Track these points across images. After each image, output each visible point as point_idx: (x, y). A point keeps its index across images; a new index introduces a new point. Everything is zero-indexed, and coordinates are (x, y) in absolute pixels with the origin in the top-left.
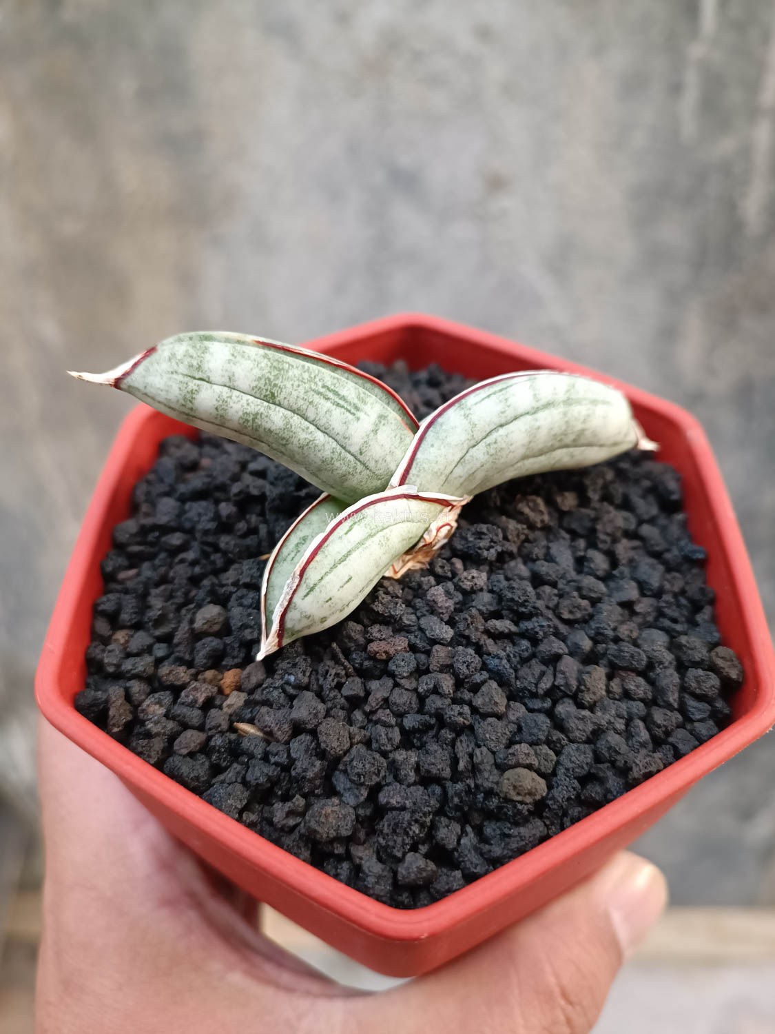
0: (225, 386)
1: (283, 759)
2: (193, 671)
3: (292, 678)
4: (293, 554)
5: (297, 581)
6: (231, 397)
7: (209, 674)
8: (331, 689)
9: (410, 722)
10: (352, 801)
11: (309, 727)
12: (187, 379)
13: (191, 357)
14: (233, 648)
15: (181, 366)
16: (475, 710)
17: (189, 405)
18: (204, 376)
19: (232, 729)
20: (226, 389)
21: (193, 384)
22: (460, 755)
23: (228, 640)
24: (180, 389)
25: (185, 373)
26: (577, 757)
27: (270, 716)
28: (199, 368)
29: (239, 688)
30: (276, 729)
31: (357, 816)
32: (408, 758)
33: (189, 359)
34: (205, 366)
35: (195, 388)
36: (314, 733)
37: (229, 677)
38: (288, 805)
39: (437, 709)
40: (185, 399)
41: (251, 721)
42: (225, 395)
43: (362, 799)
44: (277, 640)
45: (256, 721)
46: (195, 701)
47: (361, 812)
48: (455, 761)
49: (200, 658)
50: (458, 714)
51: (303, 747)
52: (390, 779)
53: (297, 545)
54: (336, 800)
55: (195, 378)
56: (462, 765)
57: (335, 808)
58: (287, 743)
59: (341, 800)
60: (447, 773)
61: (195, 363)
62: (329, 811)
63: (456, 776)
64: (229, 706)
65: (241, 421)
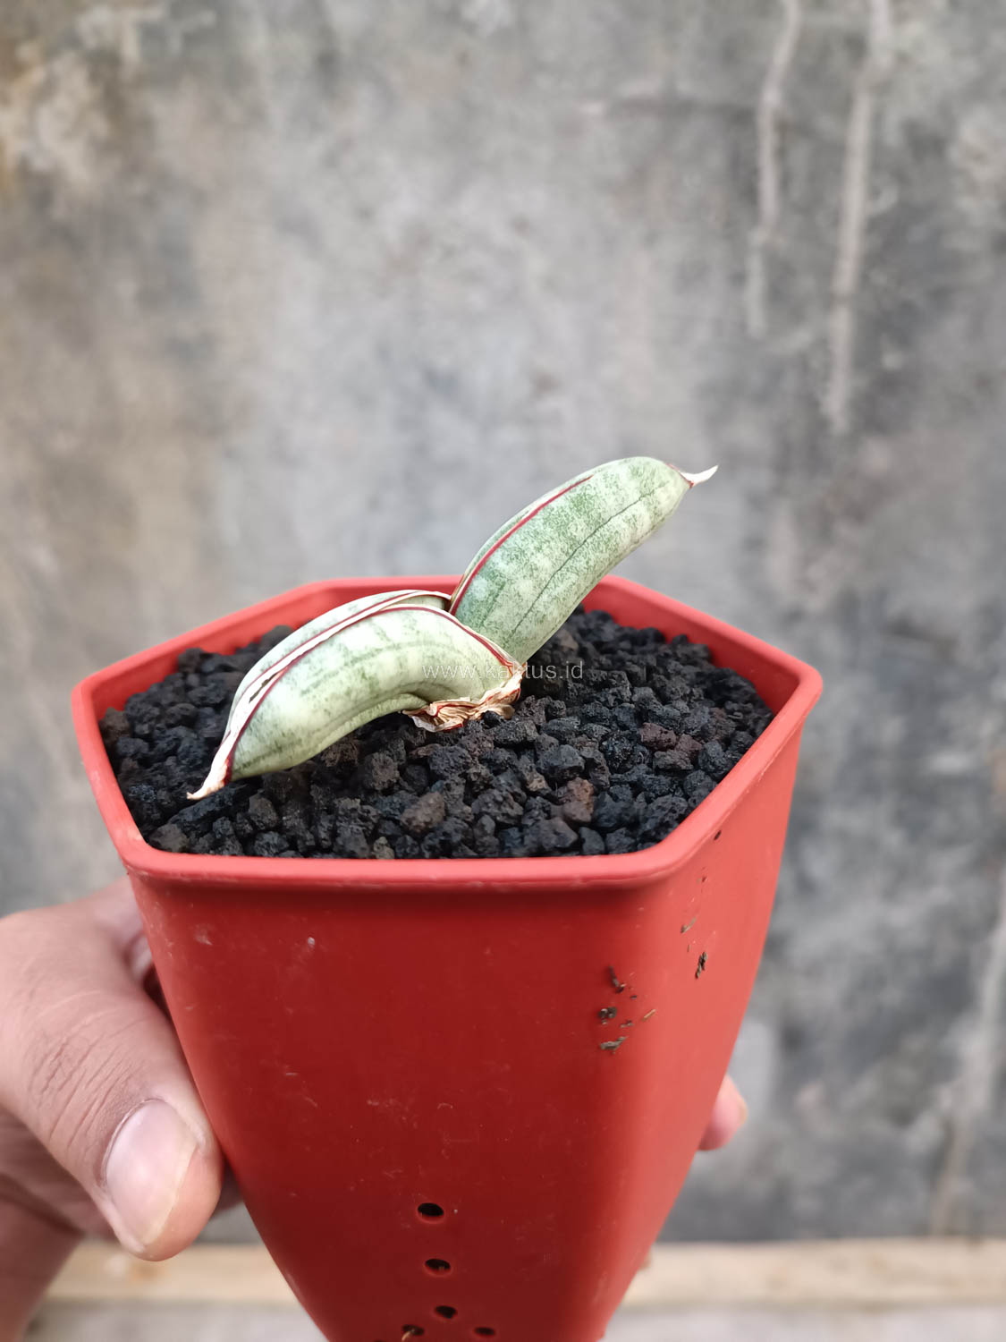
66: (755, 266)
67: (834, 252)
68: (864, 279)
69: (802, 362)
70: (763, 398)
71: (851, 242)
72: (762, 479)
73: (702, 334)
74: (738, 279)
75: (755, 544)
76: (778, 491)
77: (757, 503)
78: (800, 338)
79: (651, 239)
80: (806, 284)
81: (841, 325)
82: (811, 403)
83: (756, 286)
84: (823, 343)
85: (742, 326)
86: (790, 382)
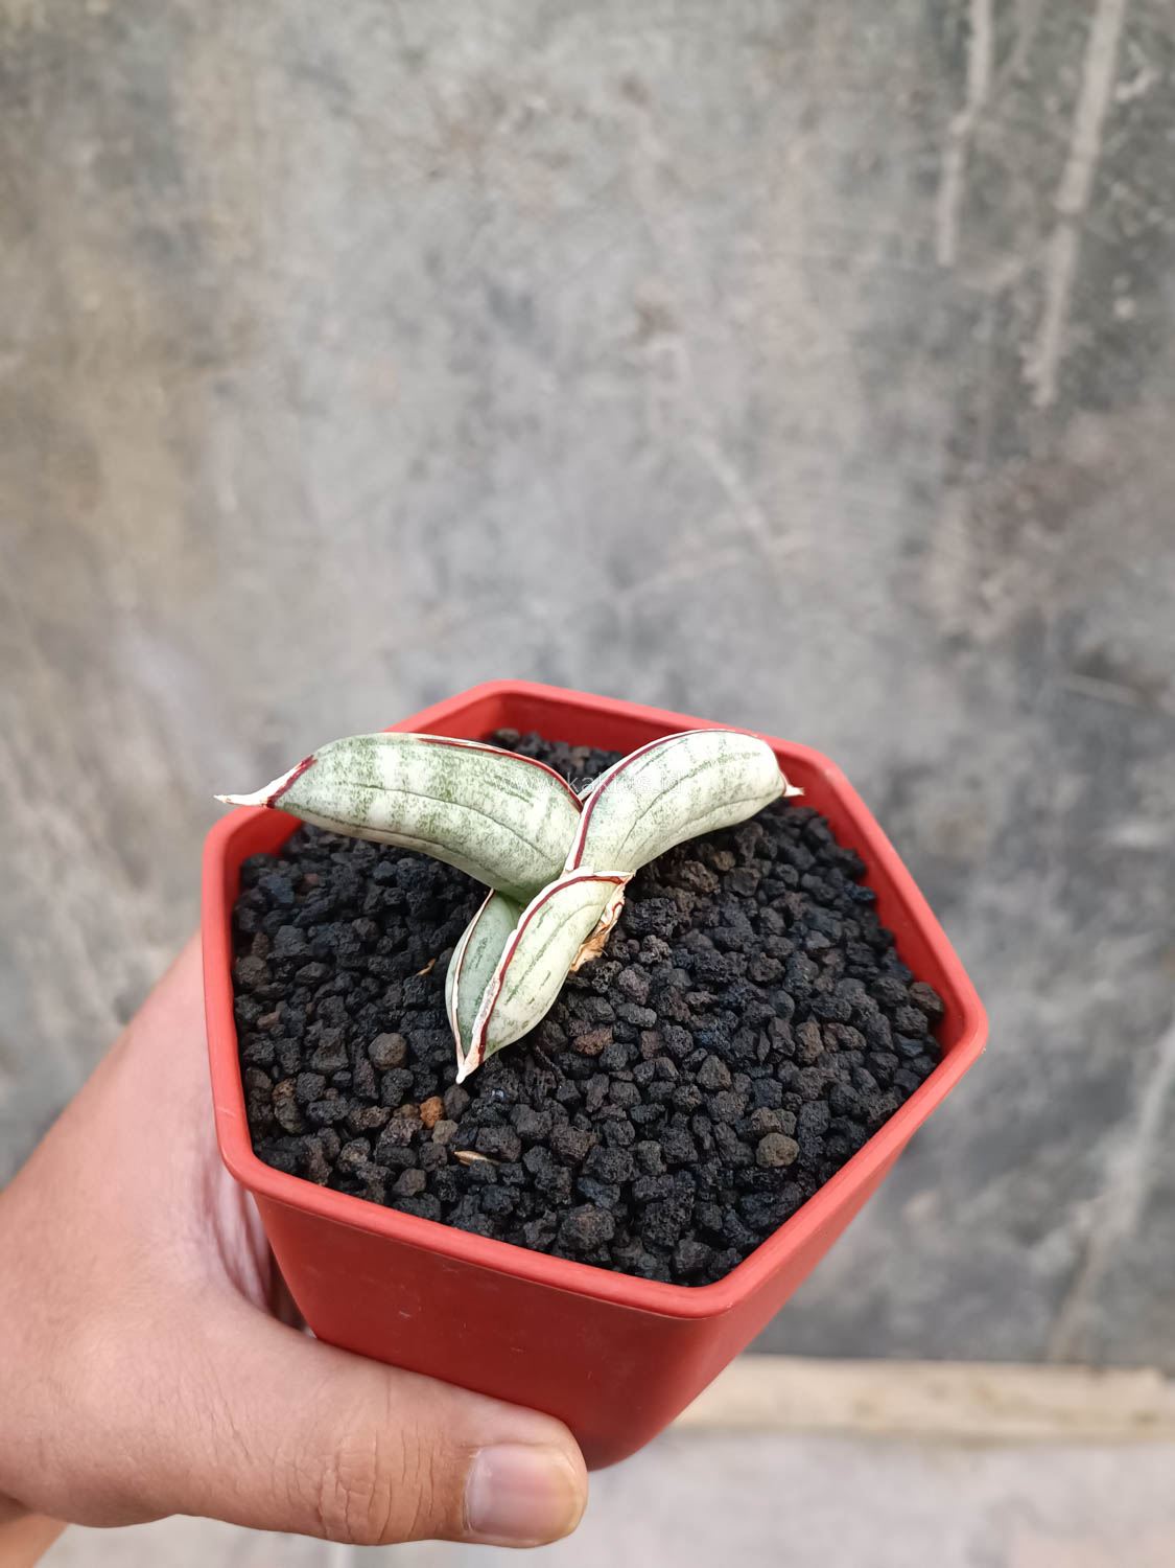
0: (399, 790)
1: (521, 1178)
2: (387, 1109)
3: (501, 1094)
4: (476, 961)
5: (498, 985)
6: (407, 801)
7: (407, 1108)
8: (544, 1098)
9: (640, 1114)
10: (607, 1203)
11: (540, 1137)
12: (357, 789)
13: (360, 764)
14: (424, 1076)
15: (350, 775)
16: (702, 1088)
17: (362, 815)
18: (377, 783)
19: (453, 1160)
20: (400, 793)
21: (365, 794)
22: (702, 1134)
23: (417, 1068)
24: (351, 799)
25: (355, 782)
26: (816, 1115)
27: (494, 1136)
28: (370, 774)
29: (444, 1117)
30: (505, 1148)
31: (615, 1217)
32: (651, 1149)
33: (357, 767)
34: (377, 772)
35: (368, 796)
36: (546, 1143)
37: (432, 1107)
38: (540, 1222)
39: (663, 1095)
40: (357, 809)
41: (472, 1148)
42: (401, 800)
43: (617, 1197)
44: (478, 1055)
45: (478, 1146)
46: (402, 1139)
47: (618, 1213)
48: (698, 1142)
49: (392, 1094)
50: (689, 1096)
51: (539, 1158)
52: (637, 1174)
53: (479, 950)
54: (589, 1206)
55: (366, 786)
56: (707, 1144)
57: (590, 1214)
58: (520, 1160)
59: (594, 1205)
60: (694, 1156)
61: (365, 770)
62: (585, 1219)
63: (704, 1156)
64: (439, 1137)
65: (418, 825)
66: (953, 161)
67: (1065, 152)
68: (1099, 194)
69: (1003, 302)
70: (941, 353)
71: (1086, 140)
72: (935, 463)
73: (870, 257)
74: (930, 182)
75: (915, 547)
76: (951, 480)
77: (920, 493)
78: (1008, 270)
79: (809, 120)
80: (1021, 194)
81: (1062, 255)
82: (1010, 363)
83: (952, 190)
84: (1034, 279)
85: (926, 250)
86: (984, 332)
